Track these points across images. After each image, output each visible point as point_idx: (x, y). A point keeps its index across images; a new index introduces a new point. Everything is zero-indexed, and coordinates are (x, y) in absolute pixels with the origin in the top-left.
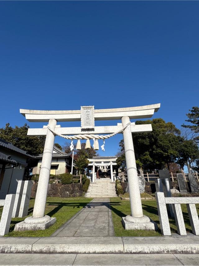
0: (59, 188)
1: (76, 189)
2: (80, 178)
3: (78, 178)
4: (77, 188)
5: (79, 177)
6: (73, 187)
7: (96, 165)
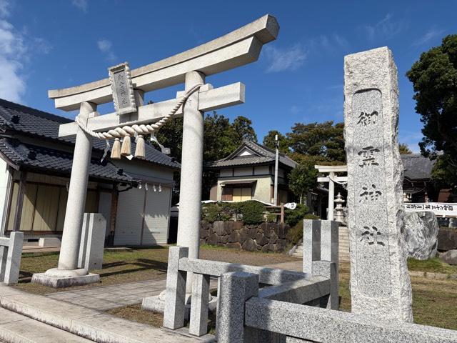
0: (239, 232)
1: (272, 235)
2: (280, 212)
3: (276, 212)
4: (274, 233)
5: (277, 210)
6: (267, 232)
7: (336, 181)
